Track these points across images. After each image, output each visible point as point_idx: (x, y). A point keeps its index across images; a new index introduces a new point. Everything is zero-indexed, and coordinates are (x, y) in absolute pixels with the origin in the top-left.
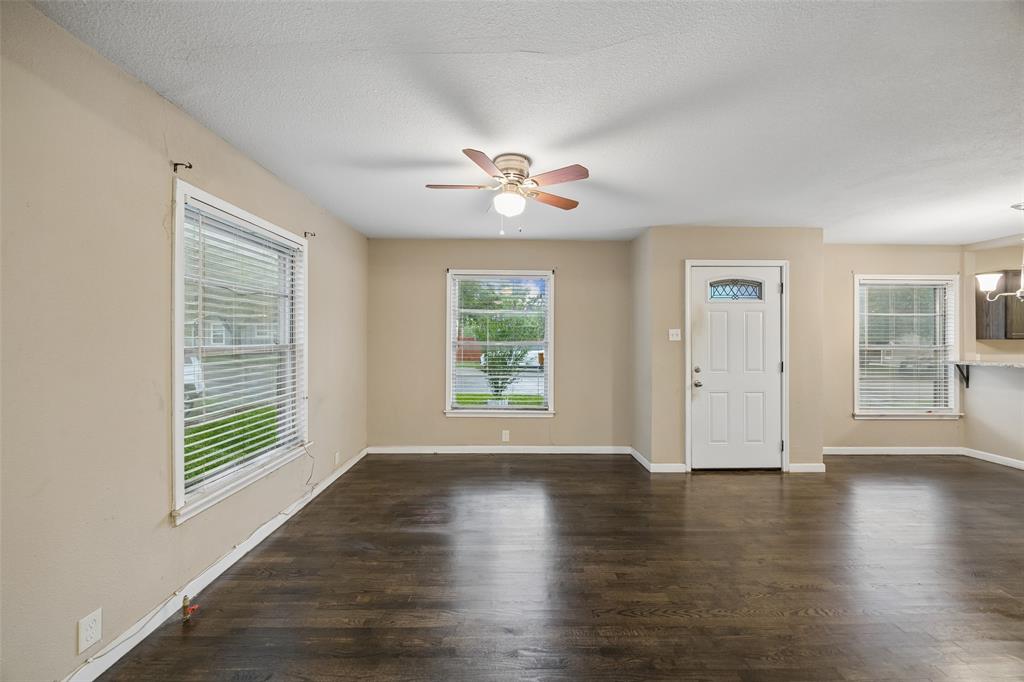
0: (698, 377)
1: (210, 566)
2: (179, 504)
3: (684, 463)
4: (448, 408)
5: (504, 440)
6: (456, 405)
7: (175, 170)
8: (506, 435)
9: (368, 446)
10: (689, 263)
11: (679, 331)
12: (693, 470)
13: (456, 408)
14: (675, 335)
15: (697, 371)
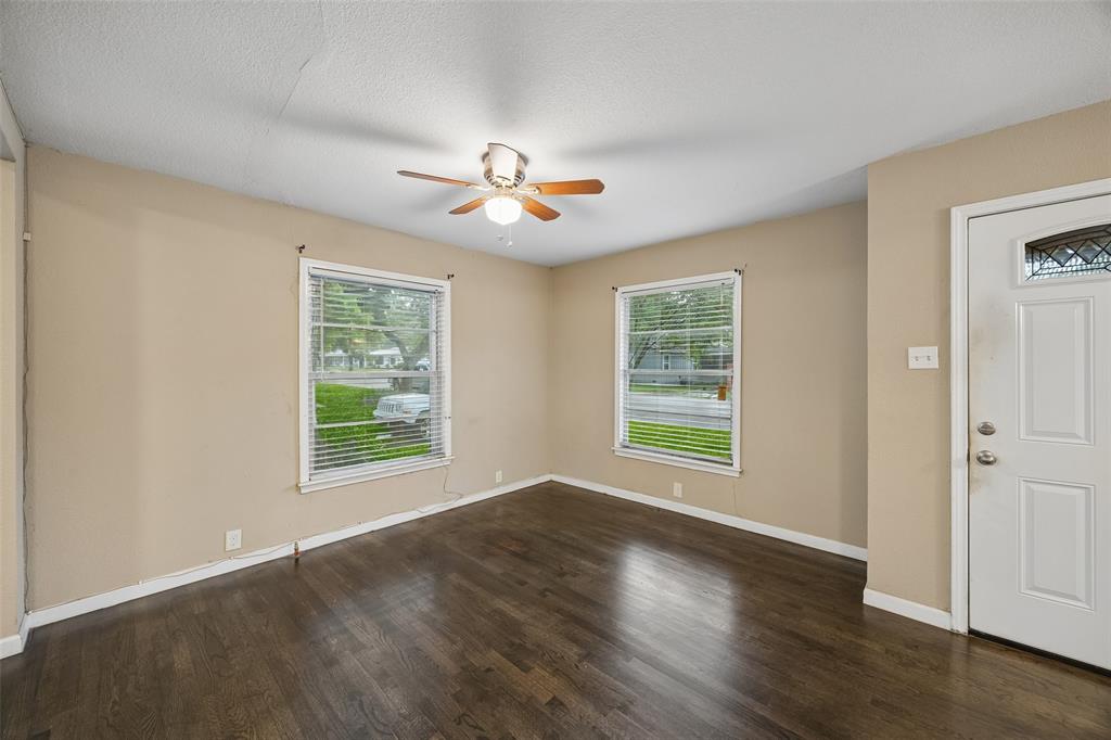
0: (983, 444)
1: (338, 529)
2: (304, 478)
3: (948, 609)
4: (617, 445)
5: (675, 494)
6: (627, 444)
7: (300, 252)
8: (678, 489)
9: (551, 473)
10: (958, 215)
11: (934, 351)
12: (971, 631)
13: (627, 447)
14: (924, 357)
15: (986, 430)
